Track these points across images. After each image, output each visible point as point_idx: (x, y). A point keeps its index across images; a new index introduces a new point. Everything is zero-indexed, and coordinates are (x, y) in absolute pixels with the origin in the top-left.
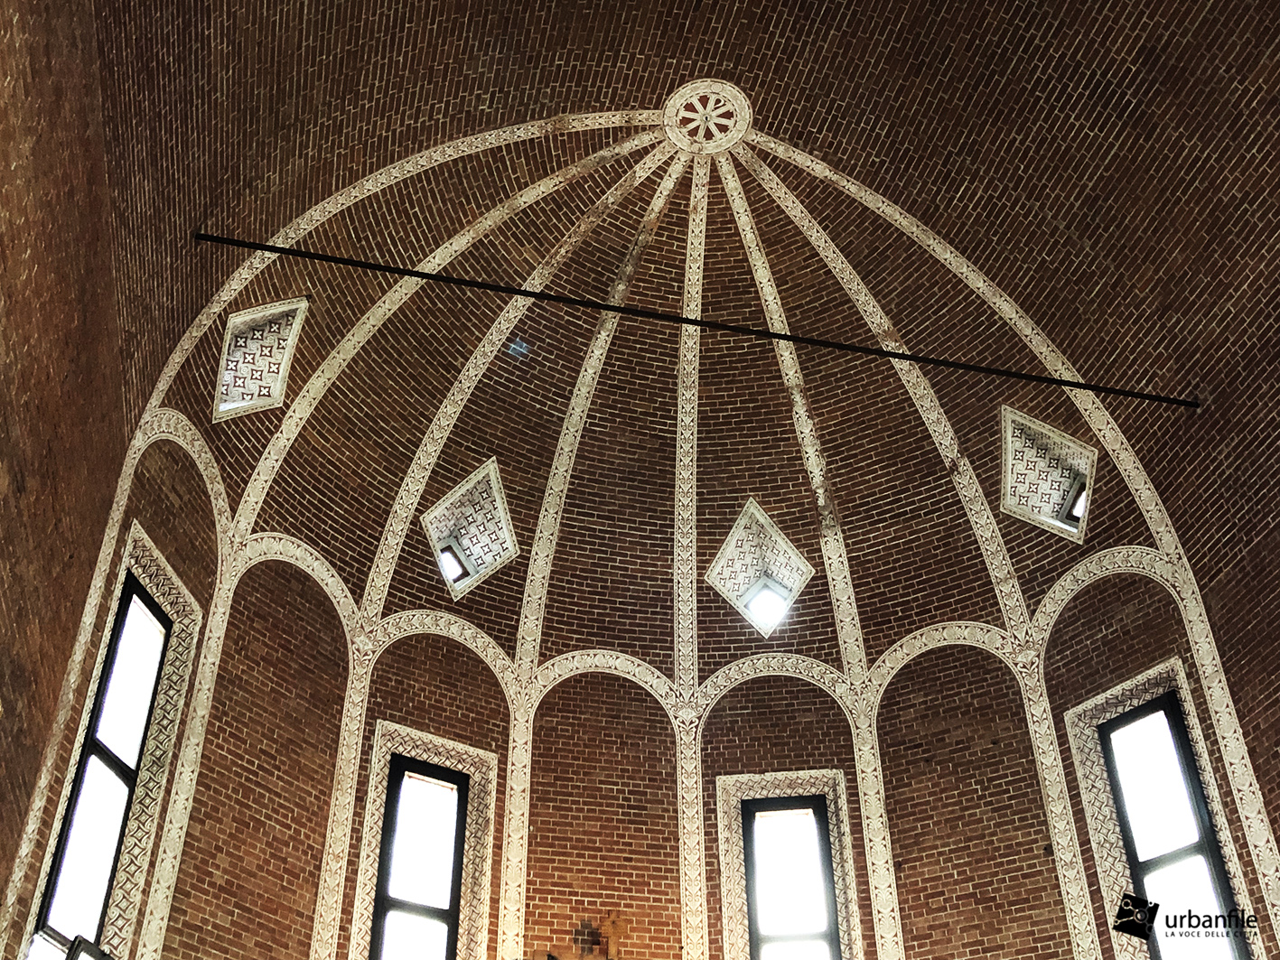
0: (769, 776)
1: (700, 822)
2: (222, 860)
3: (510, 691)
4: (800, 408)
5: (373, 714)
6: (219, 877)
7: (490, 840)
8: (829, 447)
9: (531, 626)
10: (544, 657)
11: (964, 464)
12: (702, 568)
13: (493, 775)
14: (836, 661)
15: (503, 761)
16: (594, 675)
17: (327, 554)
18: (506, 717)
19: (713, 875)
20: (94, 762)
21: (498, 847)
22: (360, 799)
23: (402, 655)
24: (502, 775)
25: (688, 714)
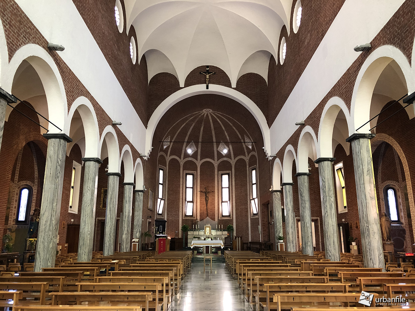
0: (224, 171)
1: (217, 176)
2: (171, 188)
3: (197, 165)
4: (225, 132)
5: (183, 170)
6: (171, 189)
7: (196, 180)
8: (229, 136)
9: (199, 157)
10: (201, 160)
11: (242, 139)
12: (217, 149)
13: (196, 174)
14: (231, 159)
15: (197, 172)
16: (206, 161)
17: (177, 156)
18: (197, 167)
19: (218, 182)
20: (160, 185)
21: (197, 181)
22: (183, 179)
23: (186, 163)
24: (197, 173)
25: (216, 165)
